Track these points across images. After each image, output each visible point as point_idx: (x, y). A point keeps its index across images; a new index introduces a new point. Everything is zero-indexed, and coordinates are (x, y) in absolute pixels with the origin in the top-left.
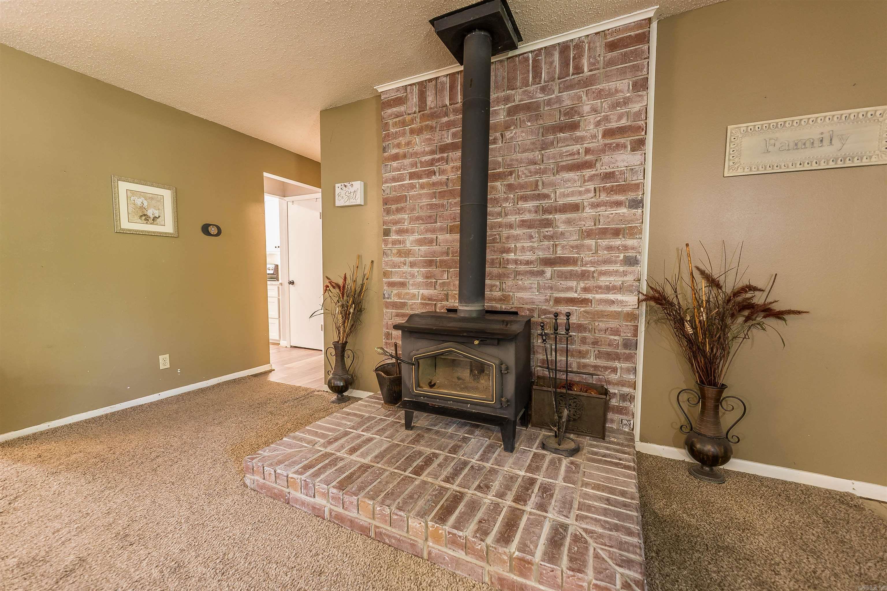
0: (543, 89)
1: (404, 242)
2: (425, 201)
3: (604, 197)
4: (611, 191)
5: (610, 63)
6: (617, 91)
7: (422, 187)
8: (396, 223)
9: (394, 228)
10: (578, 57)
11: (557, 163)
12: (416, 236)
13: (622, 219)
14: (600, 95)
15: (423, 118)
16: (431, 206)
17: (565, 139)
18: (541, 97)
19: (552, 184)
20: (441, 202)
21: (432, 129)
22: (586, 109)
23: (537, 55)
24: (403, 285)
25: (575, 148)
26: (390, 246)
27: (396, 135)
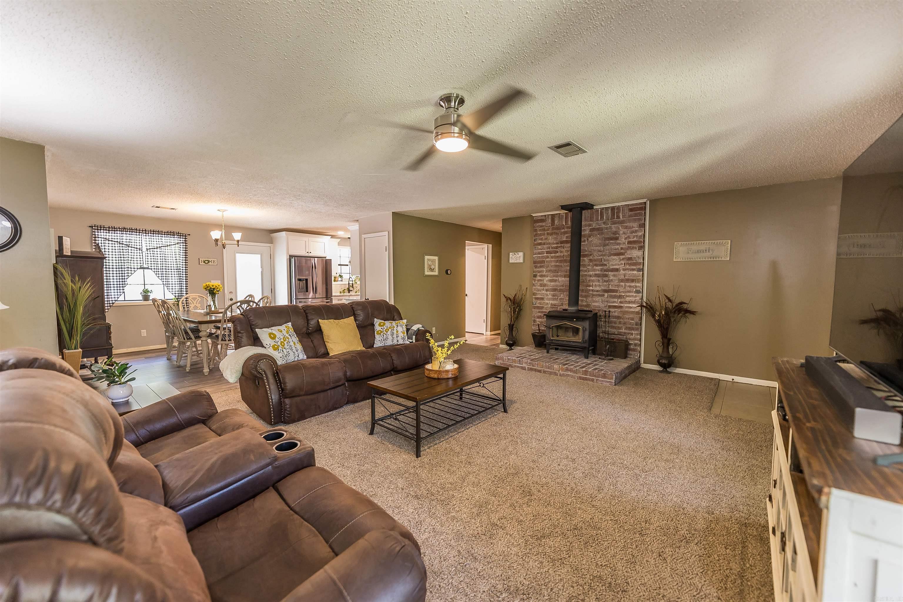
0: (604, 223)
1: (543, 280)
2: (553, 264)
3: (628, 267)
4: (630, 264)
5: (630, 216)
6: (633, 227)
7: (552, 257)
8: (539, 272)
9: (539, 274)
10: (618, 212)
11: (610, 252)
12: (549, 278)
13: (634, 275)
14: (626, 227)
15: (553, 229)
16: (556, 266)
17: (613, 243)
18: (603, 226)
19: (608, 260)
20: (561, 264)
21: (557, 234)
22: (621, 232)
23: (602, 210)
24: (542, 299)
25: (617, 247)
26: (536, 282)
27: (541, 235)
